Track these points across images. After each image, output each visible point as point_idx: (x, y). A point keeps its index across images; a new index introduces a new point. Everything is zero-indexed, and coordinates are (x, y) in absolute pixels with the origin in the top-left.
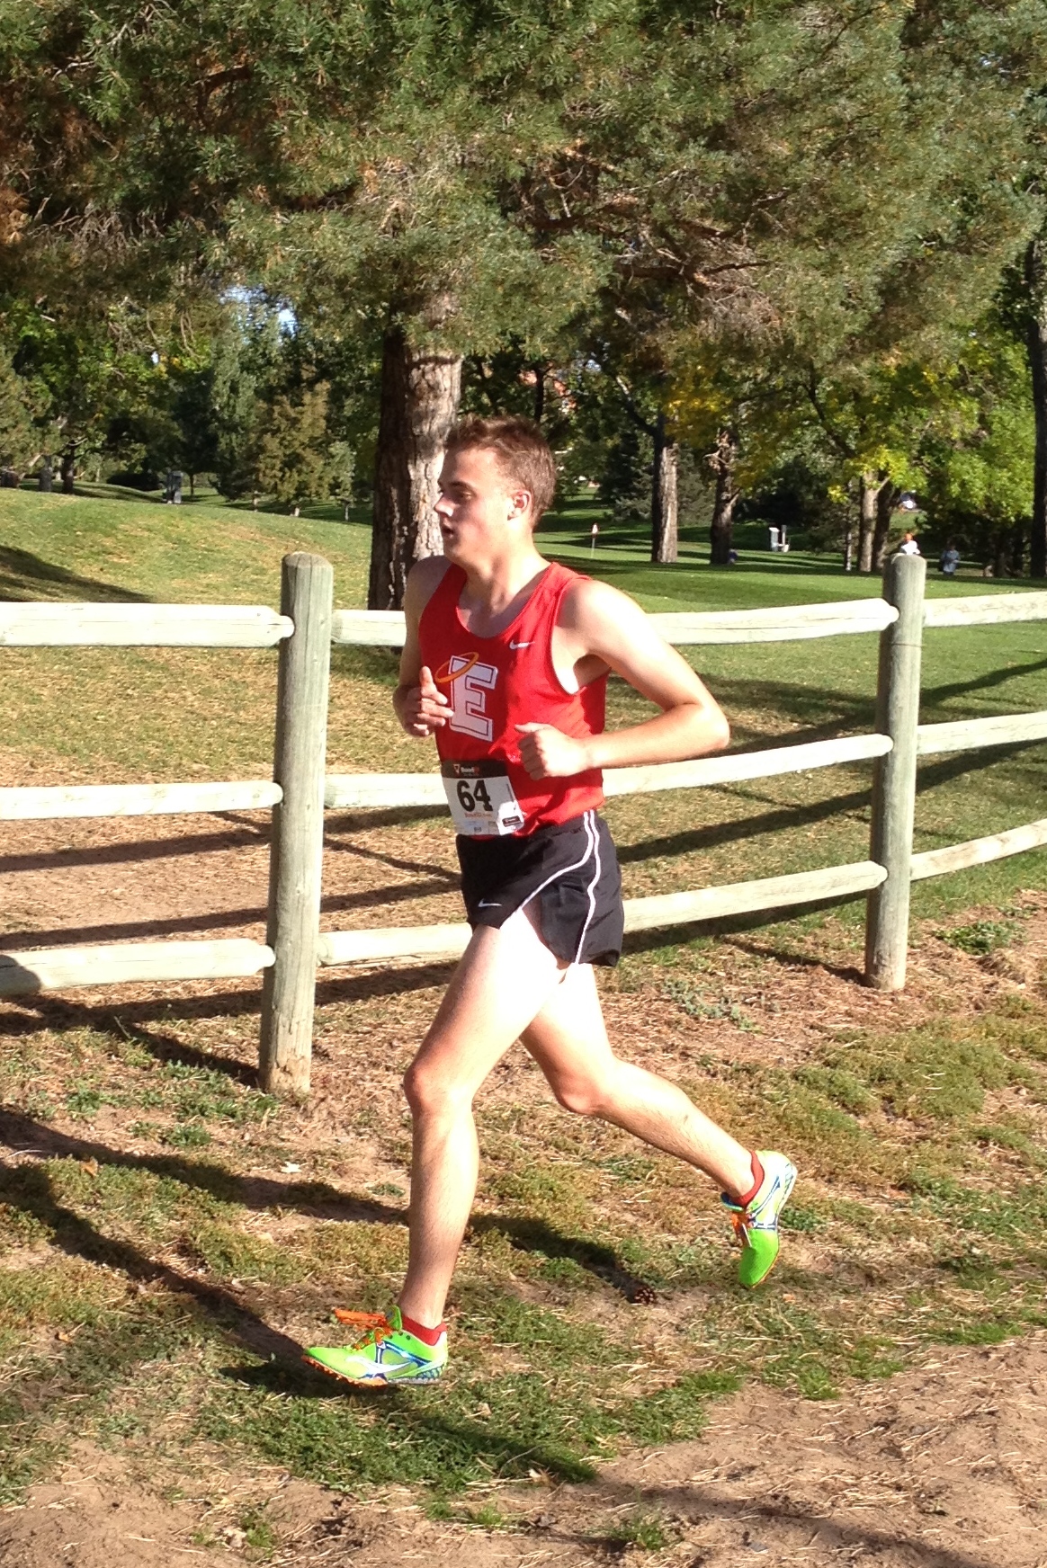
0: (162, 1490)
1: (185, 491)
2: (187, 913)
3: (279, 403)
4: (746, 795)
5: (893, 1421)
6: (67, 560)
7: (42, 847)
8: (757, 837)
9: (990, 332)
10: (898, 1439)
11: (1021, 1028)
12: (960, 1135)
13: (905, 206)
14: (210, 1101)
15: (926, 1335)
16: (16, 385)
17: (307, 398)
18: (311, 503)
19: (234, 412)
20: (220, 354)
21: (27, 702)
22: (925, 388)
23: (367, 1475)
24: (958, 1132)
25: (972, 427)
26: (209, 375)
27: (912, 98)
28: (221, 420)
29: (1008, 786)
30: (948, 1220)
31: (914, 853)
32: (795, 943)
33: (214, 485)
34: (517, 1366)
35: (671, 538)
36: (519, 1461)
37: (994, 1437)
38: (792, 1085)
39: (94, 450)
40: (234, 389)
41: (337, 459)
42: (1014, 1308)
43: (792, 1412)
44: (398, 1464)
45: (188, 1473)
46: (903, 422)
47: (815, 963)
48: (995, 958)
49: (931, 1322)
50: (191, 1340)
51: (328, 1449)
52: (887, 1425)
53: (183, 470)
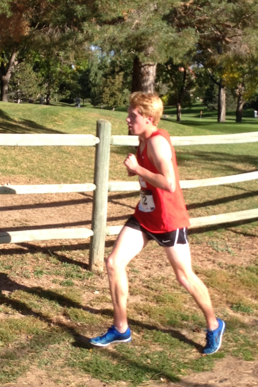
0: (55, 380)
1: (81, 104)
2: (71, 221)
3: (109, 78)
4: (237, 188)
6: (44, 123)
7: (31, 203)
8: (240, 200)
14: (74, 273)
16: (34, 75)
17: (117, 77)
18: (118, 107)
19: (96, 81)
20: (92, 65)
21: (29, 162)
23: (114, 378)
26: (88, 71)
28: (92, 84)
33: (90, 102)
34: (159, 349)
35: (223, 115)
36: (158, 375)
38: (245, 271)
39: (55, 93)
40: (96, 75)
41: (125, 94)
43: (240, 364)
44: (123, 375)
45: (63, 376)
50: (65, 339)
51: (103, 370)
53: (81, 98)
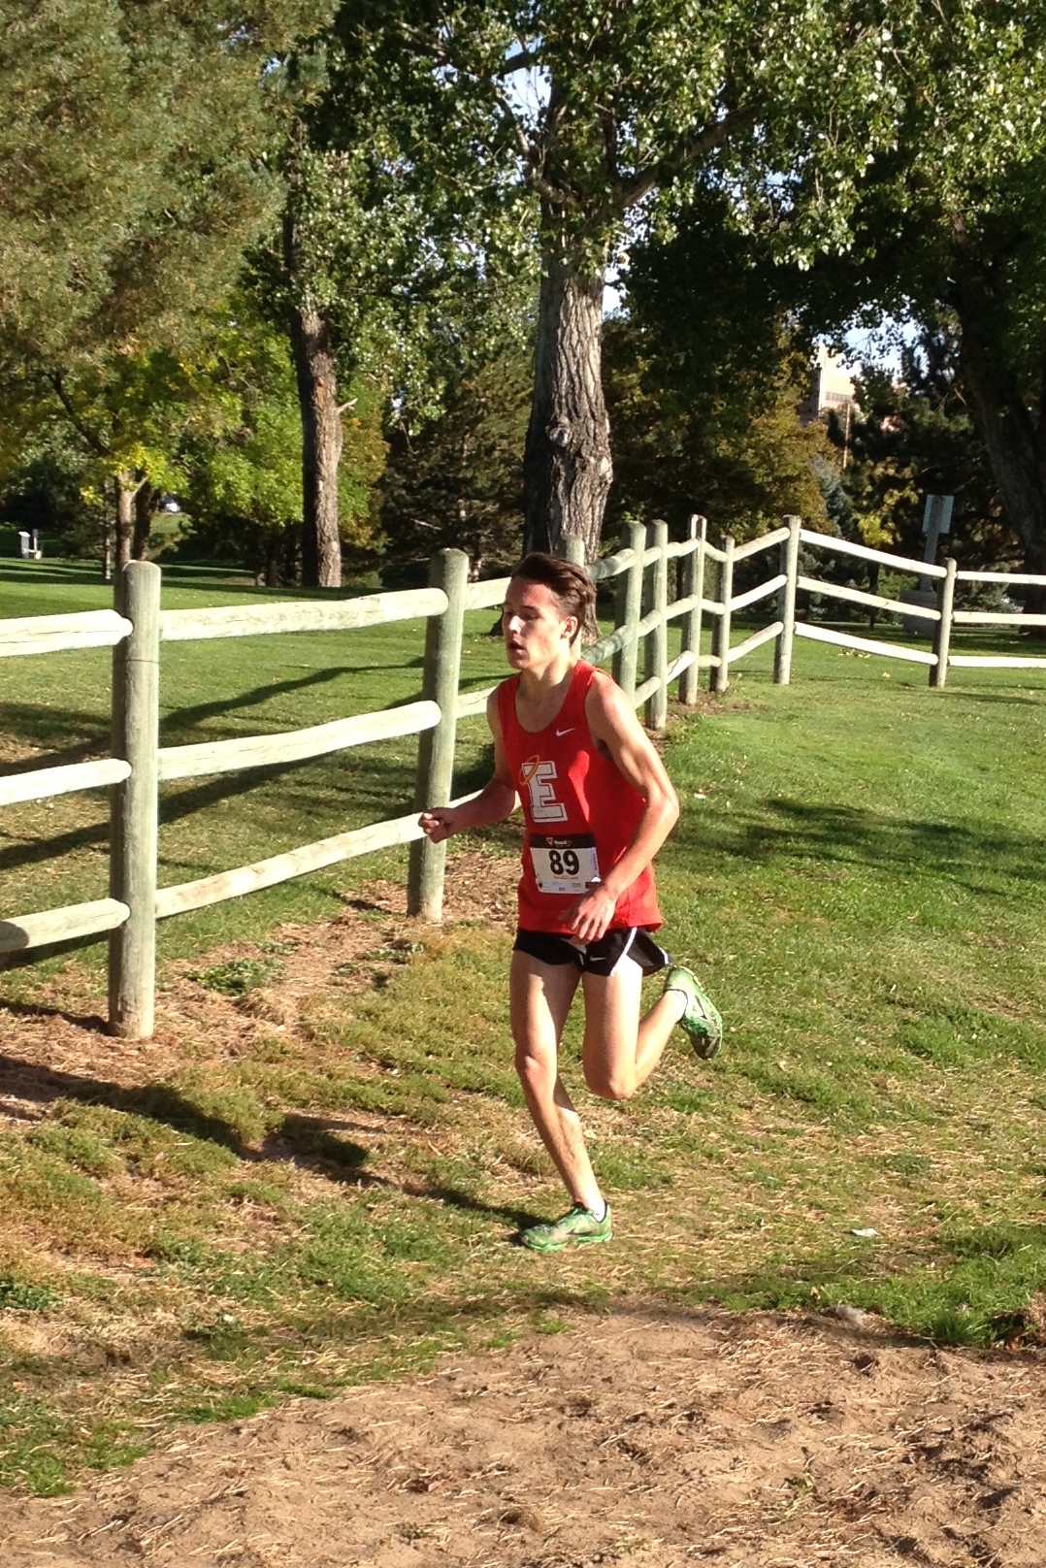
5: (133, 1513)
9: (251, 322)
10: (136, 1531)
11: (280, 1073)
12: (212, 1194)
13: (132, 179)
15: (172, 1414)
22: (183, 381)
24: (209, 1190)
25: (235, 424)
27: (134, 60)
29: (269, 812)
30: (198, 1287)
31: (159, 887)
32: (31, 991)
37: (242, 1520)
38: (25, 1149)
42: (268, 1378)
43: (21, 1513)
46: (160, 417)
47: (52, 1012)
48: (253, 998)
49: (177, 1401)
52: (125, 1519)
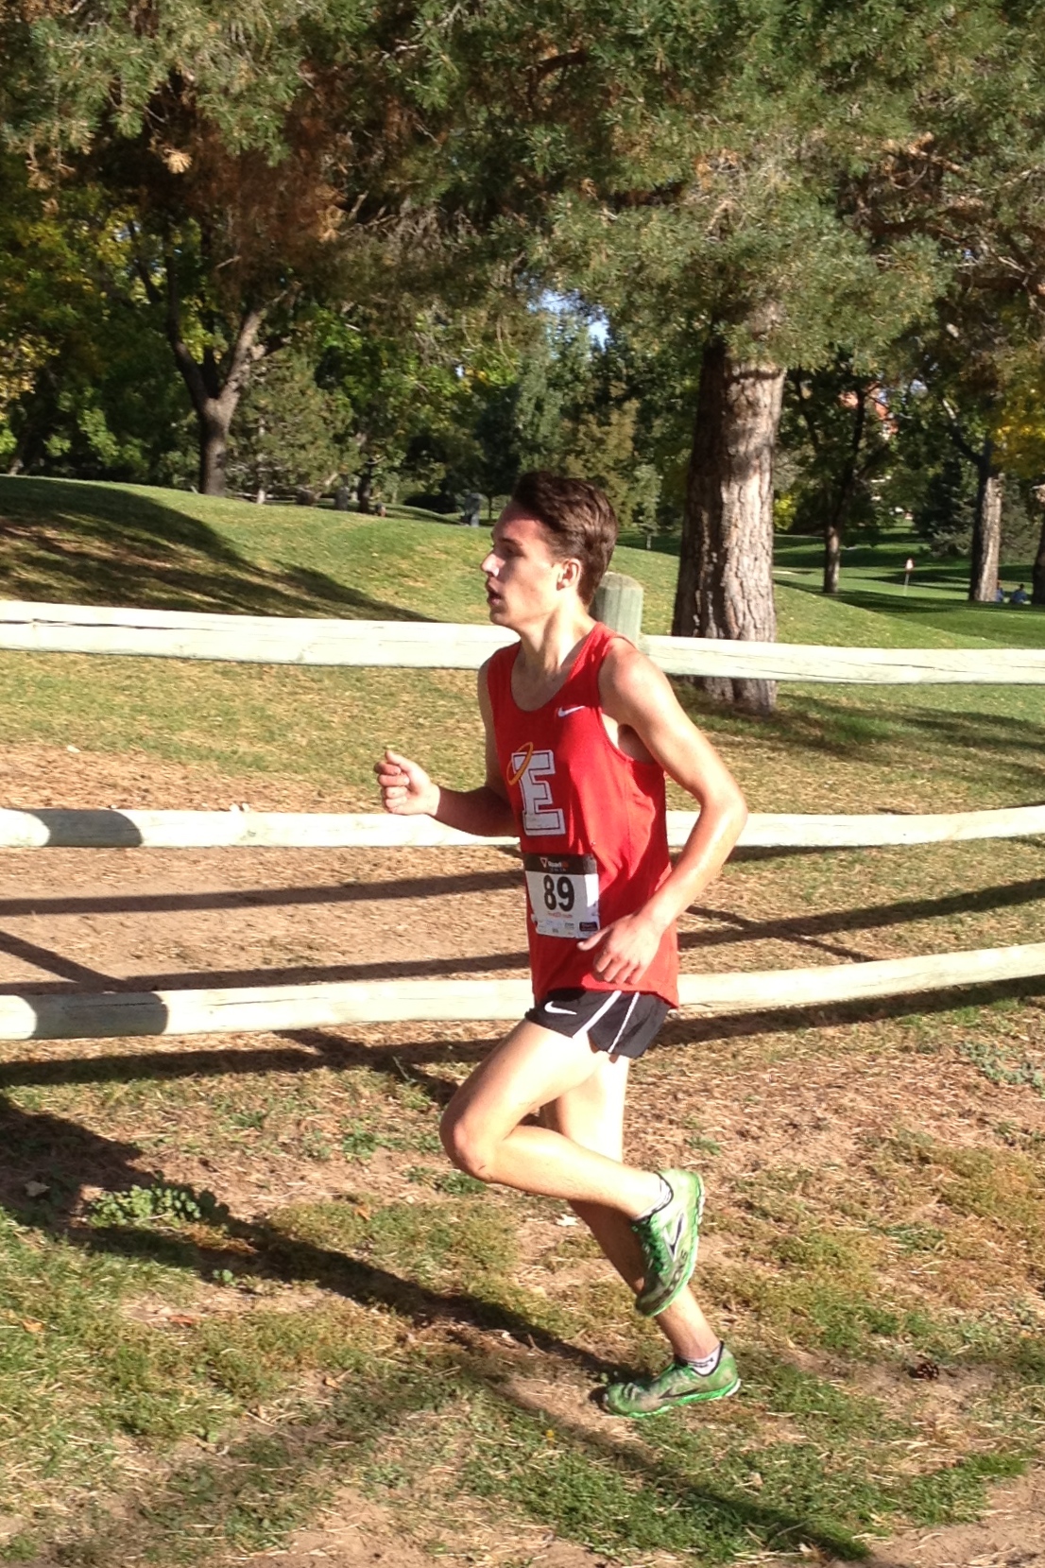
1: (483, 514)
3: (585, 422)
6: (362, 582)
16: (317, 399)
17: (614, 417)
19: (537, 431)
20: (527, 369)
23: (633, 1539)
26: (514, 391)
28: (521, 439)
34: (792, 1437)
35: (990, 578)
36: (790, 1534)
39: (392, 469)
40: (539, 407)
41: (643, 483)
44: (666, 1531)
50: (459, 1392)
53: (482, 492)
